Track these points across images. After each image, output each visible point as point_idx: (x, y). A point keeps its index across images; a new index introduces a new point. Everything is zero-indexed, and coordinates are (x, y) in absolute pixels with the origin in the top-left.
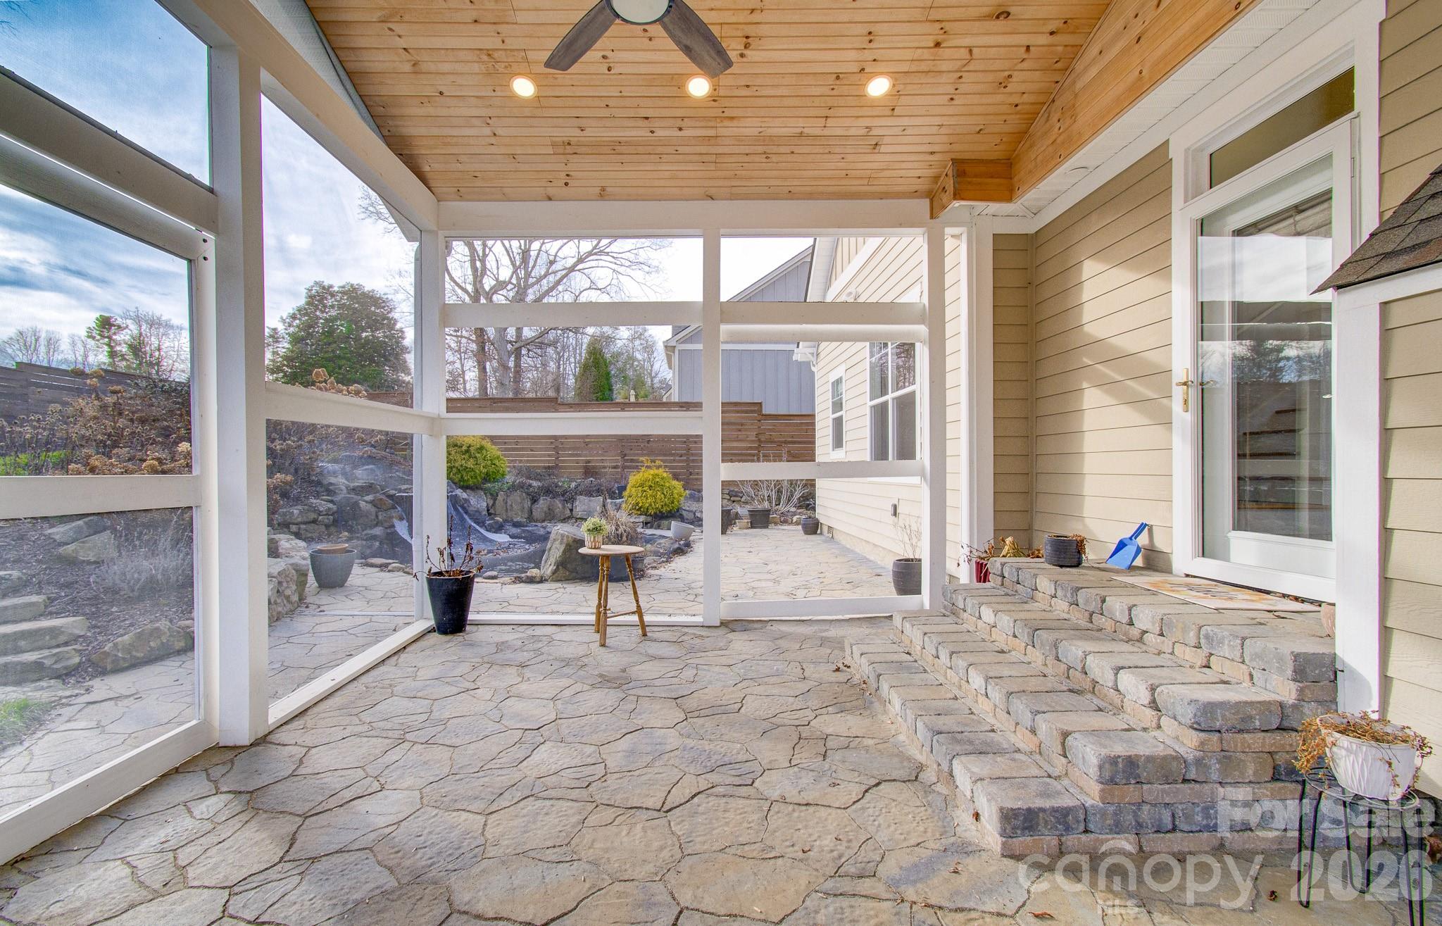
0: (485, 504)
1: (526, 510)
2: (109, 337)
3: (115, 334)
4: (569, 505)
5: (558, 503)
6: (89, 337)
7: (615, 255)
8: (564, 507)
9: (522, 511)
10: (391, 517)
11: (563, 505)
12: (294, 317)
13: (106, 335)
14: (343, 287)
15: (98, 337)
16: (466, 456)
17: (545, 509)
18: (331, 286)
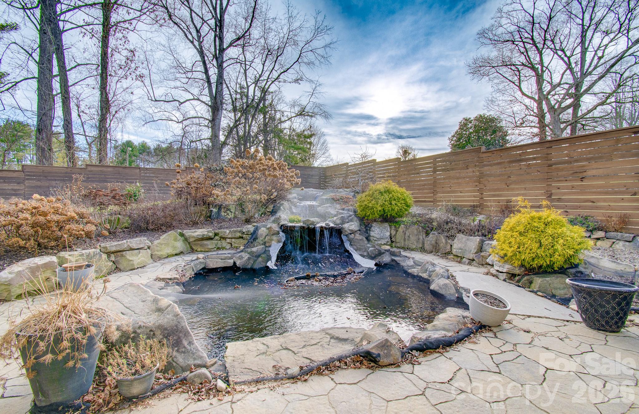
0: (388, 234)
1: (421, 241)
8: (446, 243)
9: (417, 242)
10: (272, 240)
11: (446, 240)
17: (433, 242)
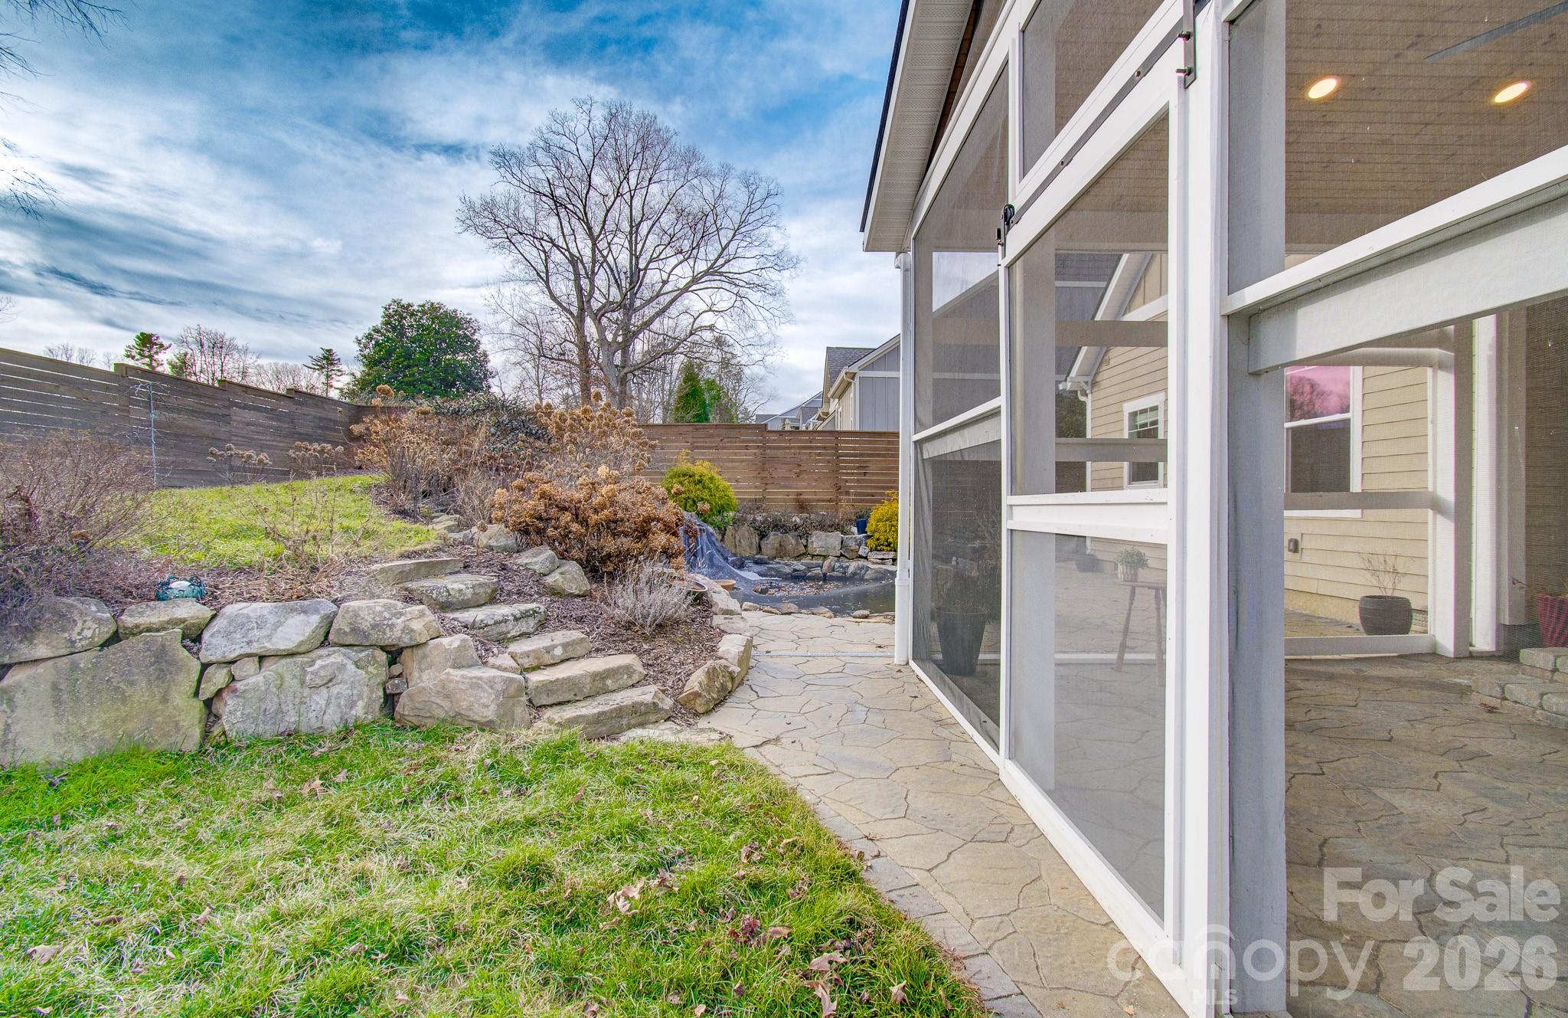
1: (754, 546)
2: (151, 357)
3: (157, 353)
4: (804, 541)
5: (791, 540)
6: (128, 356)
7: (730, 275)
8: (798, 543)
9: (750, 548)
11: (796, 540)
12: (370, 337)
13: (147, 354)
14: (423, 306)
15: (138, 357)
16: (699, 486)
17: (777, 545)
18: (409, 305)
